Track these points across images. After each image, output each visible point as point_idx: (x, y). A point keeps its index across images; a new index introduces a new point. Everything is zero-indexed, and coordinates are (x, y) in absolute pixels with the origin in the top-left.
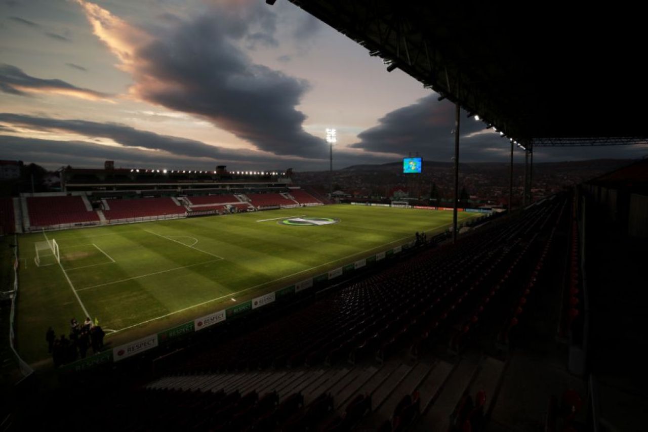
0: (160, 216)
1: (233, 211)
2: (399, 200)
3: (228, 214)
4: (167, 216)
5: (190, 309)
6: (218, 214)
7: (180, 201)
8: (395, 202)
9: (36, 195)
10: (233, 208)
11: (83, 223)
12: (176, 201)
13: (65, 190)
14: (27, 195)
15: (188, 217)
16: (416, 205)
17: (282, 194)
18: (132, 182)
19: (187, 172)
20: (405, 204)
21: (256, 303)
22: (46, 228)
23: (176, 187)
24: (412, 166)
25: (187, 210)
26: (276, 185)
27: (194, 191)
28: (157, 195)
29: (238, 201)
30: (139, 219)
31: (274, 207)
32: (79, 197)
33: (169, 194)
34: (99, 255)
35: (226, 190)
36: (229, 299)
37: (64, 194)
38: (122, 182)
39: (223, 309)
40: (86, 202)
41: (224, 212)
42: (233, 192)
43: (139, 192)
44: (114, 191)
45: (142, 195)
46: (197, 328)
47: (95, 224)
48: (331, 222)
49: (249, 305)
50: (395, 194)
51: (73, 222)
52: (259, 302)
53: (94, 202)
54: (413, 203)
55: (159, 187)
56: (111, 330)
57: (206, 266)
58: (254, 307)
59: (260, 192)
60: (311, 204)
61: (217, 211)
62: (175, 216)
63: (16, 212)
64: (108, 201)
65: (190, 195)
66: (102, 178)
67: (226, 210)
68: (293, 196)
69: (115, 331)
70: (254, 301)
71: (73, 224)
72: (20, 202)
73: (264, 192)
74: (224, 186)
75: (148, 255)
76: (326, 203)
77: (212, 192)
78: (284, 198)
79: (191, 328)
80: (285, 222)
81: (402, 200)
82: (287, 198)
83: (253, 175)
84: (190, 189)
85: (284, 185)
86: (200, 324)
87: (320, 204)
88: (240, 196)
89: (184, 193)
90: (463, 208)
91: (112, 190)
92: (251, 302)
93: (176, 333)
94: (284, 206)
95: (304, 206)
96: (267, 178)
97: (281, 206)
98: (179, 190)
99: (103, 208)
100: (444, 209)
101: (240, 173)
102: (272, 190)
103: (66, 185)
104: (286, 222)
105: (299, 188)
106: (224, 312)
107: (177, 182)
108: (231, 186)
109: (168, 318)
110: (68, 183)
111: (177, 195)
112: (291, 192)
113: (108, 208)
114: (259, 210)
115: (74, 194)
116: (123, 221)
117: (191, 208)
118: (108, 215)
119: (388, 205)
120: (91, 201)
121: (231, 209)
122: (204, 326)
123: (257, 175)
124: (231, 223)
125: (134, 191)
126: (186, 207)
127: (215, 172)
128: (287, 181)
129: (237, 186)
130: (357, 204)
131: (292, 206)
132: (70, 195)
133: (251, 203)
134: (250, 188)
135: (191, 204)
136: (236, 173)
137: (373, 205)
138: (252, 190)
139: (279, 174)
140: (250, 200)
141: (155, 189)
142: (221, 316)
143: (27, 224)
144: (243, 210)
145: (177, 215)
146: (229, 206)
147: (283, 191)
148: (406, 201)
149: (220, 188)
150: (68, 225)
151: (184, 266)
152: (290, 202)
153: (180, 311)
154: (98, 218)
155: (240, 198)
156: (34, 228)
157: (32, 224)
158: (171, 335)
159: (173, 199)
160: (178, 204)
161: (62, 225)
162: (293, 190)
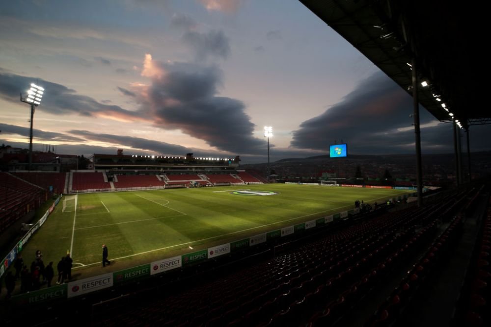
0: (148, 187)
1: (196, 186)
2: (327, 181)
3: (193, 187)
4: (152, 187)
5: (151, 253)
6: (186, 188)
7: (162, 178)
8: (323, 181)
9: (79, 171)
10: (197, 183)
11: (101, 189)
12: (159, 177)
13: (94, 168)
14: (74, 171)
15: (166, 188)
16: (343, 184)
17: (232, 175)
18: (133, 164)
19: (167, 157)
20: (334, 183)
21: (212, 253)
22: (80, 191)
23: (159, 168)
24: (338, 151)
25: (165, 184)
26: (227, 168)
27: (171, 171)
28: (147, 174)
29: (201, 179)
30: (134, 189)
31: (226, 184)
32: (101, 173)
33: (155, 173)
34: (102, 208)
35: (192, 171)
36: (187, 246)
37: (93, 171)
38: (126, 164)
39: (179, 255)
40: (105, 176)
41: (190, 186)
42: (197, 172)
43: (136, 171)
44: (122, 170)
45: (138, 173)
46: (153, 272)
47: (107, 191)
48: (273, 194)
49: (205, 253)
50: (324, 175)
51: (95, 188)
52: (215, 251)
53: (109, 176)
54: (340, 183)
55: (149, 168)
56: (81, 264)
57: (172, 219)
58: (210, 256)
59: (216, 173)
60: (254, 183)
61: (185, 185)
62: (157, 188)
63: (66, 181)
64: (117, 176)
65: (168, 174)
66: (115, 161)
67: (192, 185)
68: (239, 176)
69: (84, 265)
70: (209, 250)
71: (95, 190)
72: (70, 174)
73: (219, 173)
74: (191, 168)
75: (132, 209)
76: (265, 182)
77: (182, 172)
78: (233, 178)
79: (147, 271)
80: (234, 193)
81: (330, 180)
82: (235, 178)
83: (211, 160)
84: (169, 170)
85: (233, 168)
86: (156, 268)
87: (261, 183)
88: (202, 175)
89: (164, 172)
90: (392, 186)
91: (120, 169)
92: (207, 251)
93: (132, 274)
94: (233, 184)
95: (248, 184)
96: (222, 163)
97: (231, 184)
98: (162, 170)
99: (114, 181)
100: (372, 187)
101: (203, 159)
102: (224, 172)
103: (95, 165)
104: (236, 193)
105: (244, 171)
106: (180, 257)
107: (160, 165)
108: (196, 168)
109: (130, 258)
110: (96, 164)
111: (160, 174)
112: (238, 173)
113: (117, 181)
114: (215, 186)
115: (99, 171)
116: (124, 189)
117: (168, 183)
118: (116, 185)
119: (317, 184)
120: (107, 176)
121: (195, 184)
122: (159, 270)
123: (214, 161)
124: (195, 193)
125: (133, 170)
126: (165, 182)
127: (185, 158)
128: (235, 166)
129: (200, 168)
130: (290, 183)
131: (239, 183)
132: (97, 172)
133: (209, 180)
134: (209, 171)
135: (168, 179)
136: (199, 159)
137: (304, 184)
138: (210, 172)
139: (230, 160)
140: (209, 179)
141: (147, 170)
142: (177, 262)
143: (70, 189)
144: (204, 185)
145: (158, 187)
146: (194, 182)
147: (233, 173)
148: (334, 180)
149: (188, 170)
150: (92, 190)
151: (155, 217)
152: (237, 181)
153: (142, 253)
154: (110, 187)
155: (202, 177)
156: (73, 191)
157: (73, 189)
158: (126, 275)
159: (157, 176)
160: (160, 180)
161: (89, 190)
162: (240, 172)
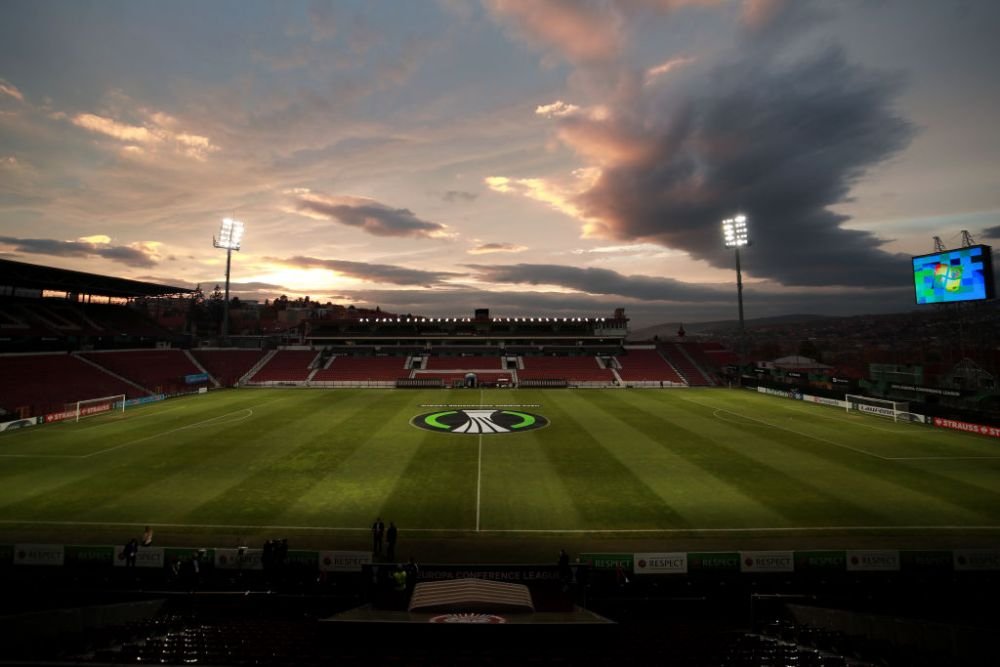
0: (363, 383)
1: (469, 384)
3: (456, 387)
6: (444, 387)
7: (414, 364)
9: (289, 348)
10: (470, 379)
11: (285, 382)
12: (410, 363)
14: (281, 348)
15: (398, 387)
17: (599, 359)
23: (423, 342)
25: (410, 377)
27: (447, 349)
28: (392, 354)
29: (498, 367)
30: (338, 384)
31: (554, 383)
35: (496, 349)
37: (309, 348)
40: (317, 358)
42: (504, 352)
43: (377, 347)
47: (294, 385)
55: (403, 342)
59: (554, 354)
60: (649, 383)
61: (443, 381)
62: (381, 385)
64: (337, 358)
65: (435, 355)
68: (621, 362)
72: (272, 354)
73: (562, 354)
74: (495, 342)
77: (468, 351)
78: (596, 368)
82: (603, 368)
84: (442, 346)
88: (513, 359)
89: (430, 351)
94: (580, 384)
97: (574, 383)
102: (583, 351)
103: (306, 338)
105: (652, 347)
107: (420, 336)
108: (508, 342)
111: (418, 354)
112: (623, 355)
115: (317, 348)
116: (320, 384)
117: (417, 375)
118: (318, 376)
120: (322, 357)
121: (467, 380)
126: (414, 371)
127: (469, 320)
128: (616, 334)
129: (519, 341)
131: (600, 383)
132: (314, 349)
135: (424, 367)
137: (806, 397)
138: (545, 350)
140: (522, 367)
144: (491, 383)
145: (384, 383)
146: (470, 374)
147: (608, 353)
149: (489, 345)
152: (602, 376)
154: (305, 378)
155: (511, 363)
159: (408, 359)
160: (407, 366)
161: (270, 382)
162: (631, 351)
